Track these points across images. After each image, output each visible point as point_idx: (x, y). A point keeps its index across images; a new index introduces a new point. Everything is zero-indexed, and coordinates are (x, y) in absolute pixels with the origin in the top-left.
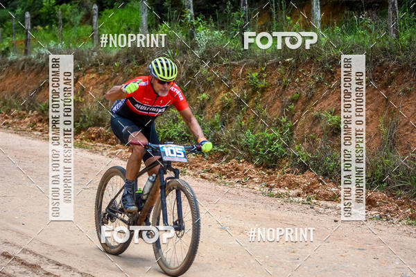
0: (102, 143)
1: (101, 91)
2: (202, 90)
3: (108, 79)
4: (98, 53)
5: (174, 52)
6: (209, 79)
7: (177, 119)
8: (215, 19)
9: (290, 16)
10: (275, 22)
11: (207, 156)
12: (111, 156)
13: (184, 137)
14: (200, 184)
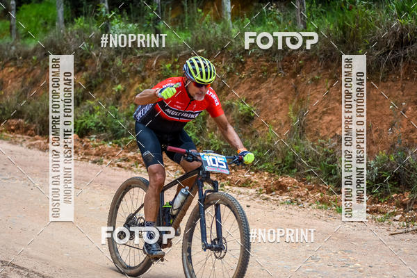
0: (22, 134)
1: (20, 84)
2: (117, 81)
3: (26, 72)
4: (16, 47)
5: (90, 45)
6: (124, 71)
7: (94, 110)
8: (129, 12)
9: (201, 8)
10: (187, 15)
11: (123, 146)
12: (30, 147)
13: (100, 127)
14: (116, 172)
